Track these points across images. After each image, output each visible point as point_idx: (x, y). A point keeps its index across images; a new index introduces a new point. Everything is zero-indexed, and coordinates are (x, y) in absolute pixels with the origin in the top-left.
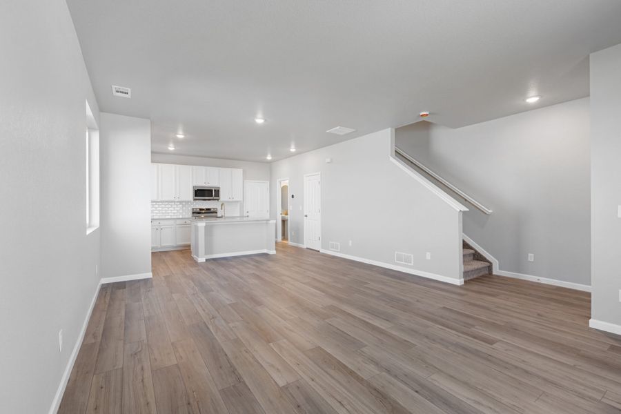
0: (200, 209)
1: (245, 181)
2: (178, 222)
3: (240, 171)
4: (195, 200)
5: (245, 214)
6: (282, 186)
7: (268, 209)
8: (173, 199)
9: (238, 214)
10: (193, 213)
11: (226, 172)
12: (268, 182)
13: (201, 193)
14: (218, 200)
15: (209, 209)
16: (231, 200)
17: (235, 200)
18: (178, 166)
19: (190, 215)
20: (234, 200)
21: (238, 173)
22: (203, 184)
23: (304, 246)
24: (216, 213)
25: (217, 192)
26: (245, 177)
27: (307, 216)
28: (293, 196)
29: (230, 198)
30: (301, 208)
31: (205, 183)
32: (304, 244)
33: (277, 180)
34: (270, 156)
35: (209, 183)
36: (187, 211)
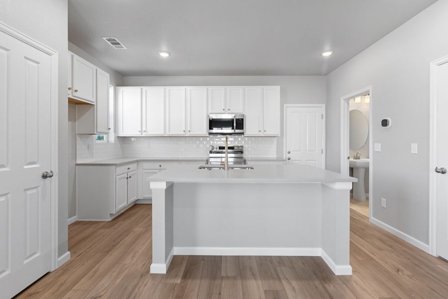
1: (285, 105)
3: (277, 89)
4: (209, 134)
5: (285, 156)
6: (350, 110)
7: (324, 148)
8: (182, 133)
9: (273, 155)
10: (211, 152)
11: (254, 92)
12: (324, 106)
14: (243, 134)
15: (232, 148)
16: (261, 134)
17: (268, 133)
20: (266, 134)
21: (273, 93)
22: (222, 109)
24: (242, 152)
25: (241, 122)
26: (284, 100)
27: (443, 173)
28: (385, 123)
29: (260, 131)
30: (414, 149)
31: (224, 110)
32: (428, 243)
33: (341, 99)
34: (328, 51)
35: (229, 110)
36: (205, 150)
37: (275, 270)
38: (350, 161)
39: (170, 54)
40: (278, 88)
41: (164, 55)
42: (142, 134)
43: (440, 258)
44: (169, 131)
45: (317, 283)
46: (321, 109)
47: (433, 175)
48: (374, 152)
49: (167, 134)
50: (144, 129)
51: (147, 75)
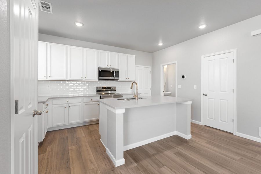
0: (103, 88)
1: (137, 66)
2: (85, 100)
4: (99, 79)
7: (151, 87)
8: (80, 79)
10: (97, 91)
12: (151, 67)
13: (104, 74)
14: (117, 80)
15: (110, 88)
18: (85, 49)
19: (94, 92)
20: (129, 80)
21: (132, 58)
22: (106, 65)
23: (202, 123)
24: (115, 91)
25: (117, 73)
27: (206, 95)
28: (183, 77)
29: (126, 79)
30: (195, 87)
31: (107, 65)
32: (201, 122)
33: (161, 65)
34: (161, 43)
35: (110, 65)
36: (92, 89)
37: (168, 144)
38: (164, 93)
39: (83, 25)
40: (134, 56)
41: (79, 25)
42: (47, 78)
43: (205, 126)
44: (70, 77)
45: (185, 144)
46: (150, 69)
47: (203, 97)
48: (178, 89)
49: (69, 79)
50: (49, 75)
51: (48, 34)
